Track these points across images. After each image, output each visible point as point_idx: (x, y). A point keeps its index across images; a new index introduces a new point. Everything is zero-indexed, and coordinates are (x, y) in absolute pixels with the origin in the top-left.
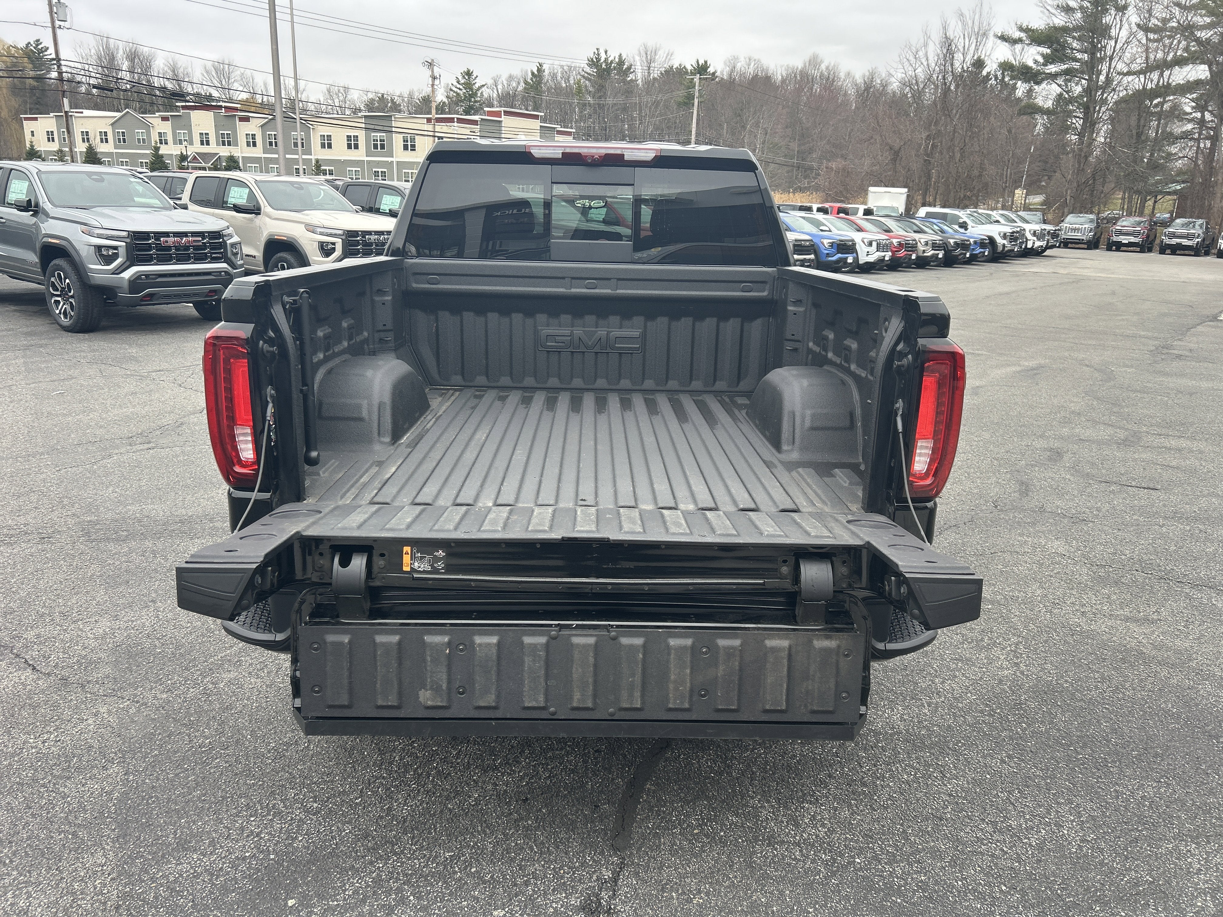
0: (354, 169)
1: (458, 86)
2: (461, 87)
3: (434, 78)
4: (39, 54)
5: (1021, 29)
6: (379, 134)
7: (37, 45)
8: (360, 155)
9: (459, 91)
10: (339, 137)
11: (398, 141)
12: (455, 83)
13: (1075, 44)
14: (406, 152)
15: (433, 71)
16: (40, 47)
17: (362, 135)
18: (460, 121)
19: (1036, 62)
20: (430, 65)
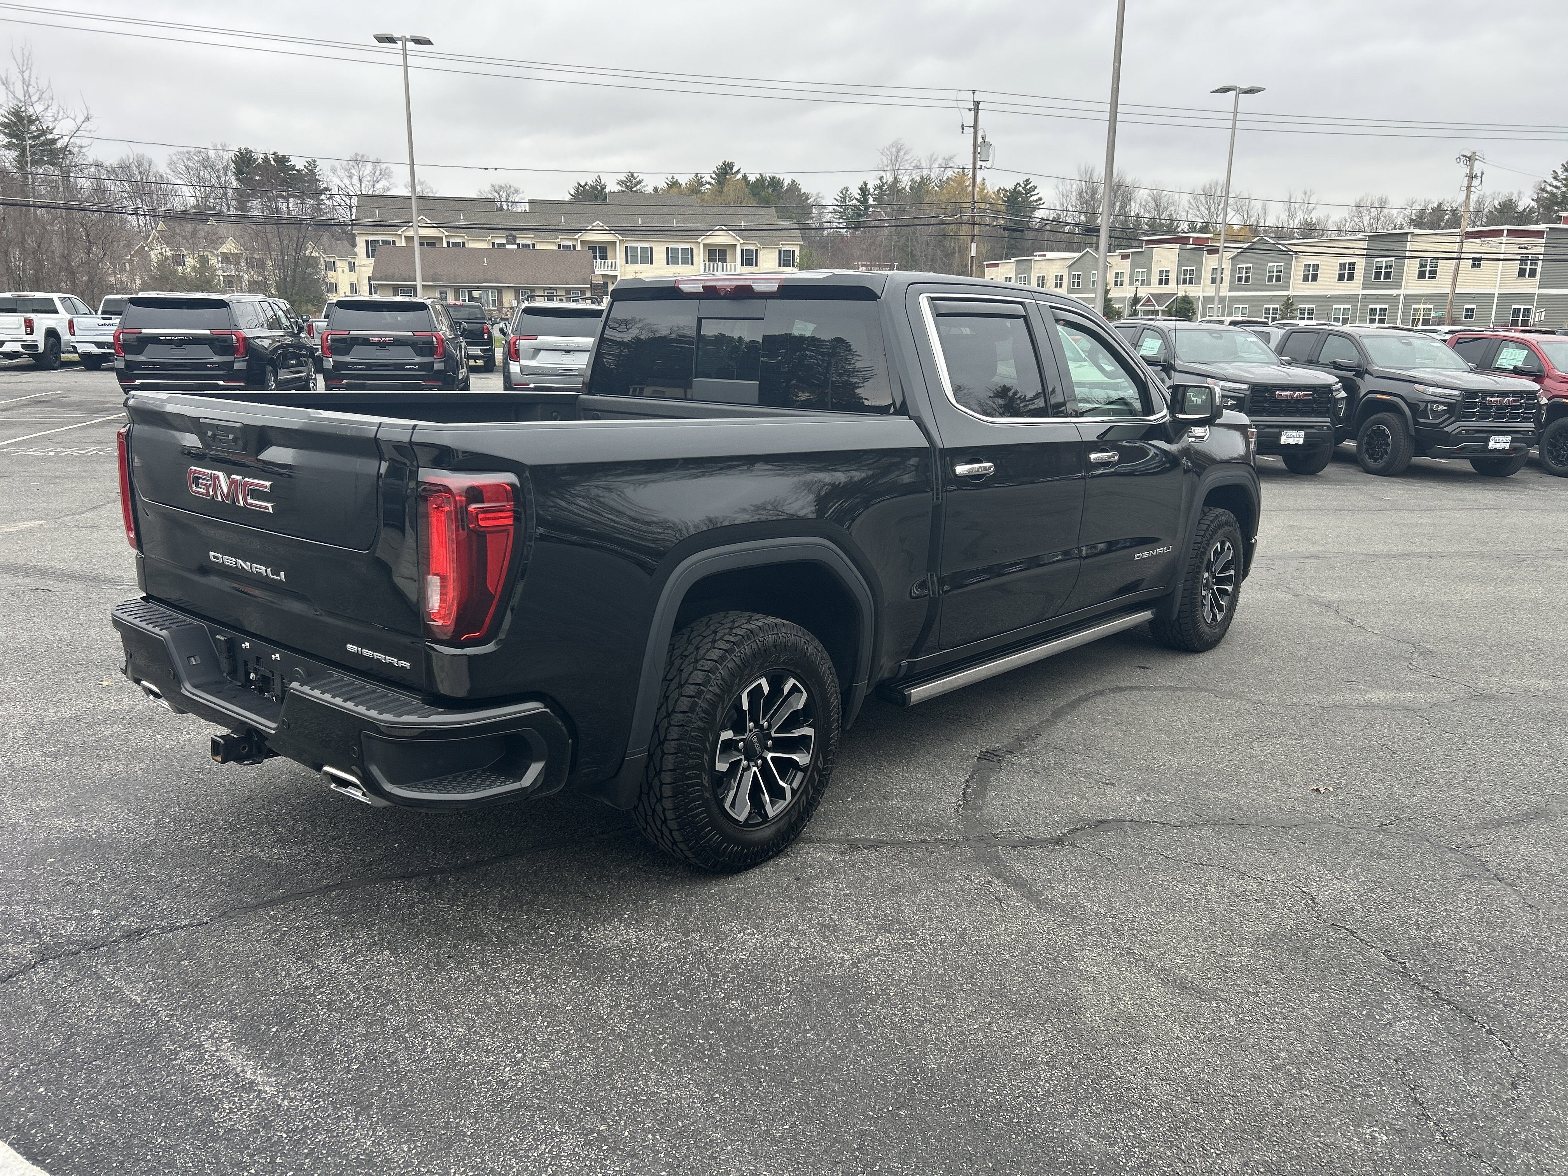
0: (1342, 307)
1: (1555, 183)
2: (1559, 184)
3: (1472, 177)
4: (1026, 195)
6: (1385, 260)
7: (1026, 185)
8: (1354, 288)
9: (1555, 190)
10: (1329, 267)
11: (1411, 267)
12: (1550, 179)
14: (1421, 281)
15: (1471, 169)
16: (1028, 187)
17: (1361, 264)
18: (1511, 233)
20: (1470, 160)
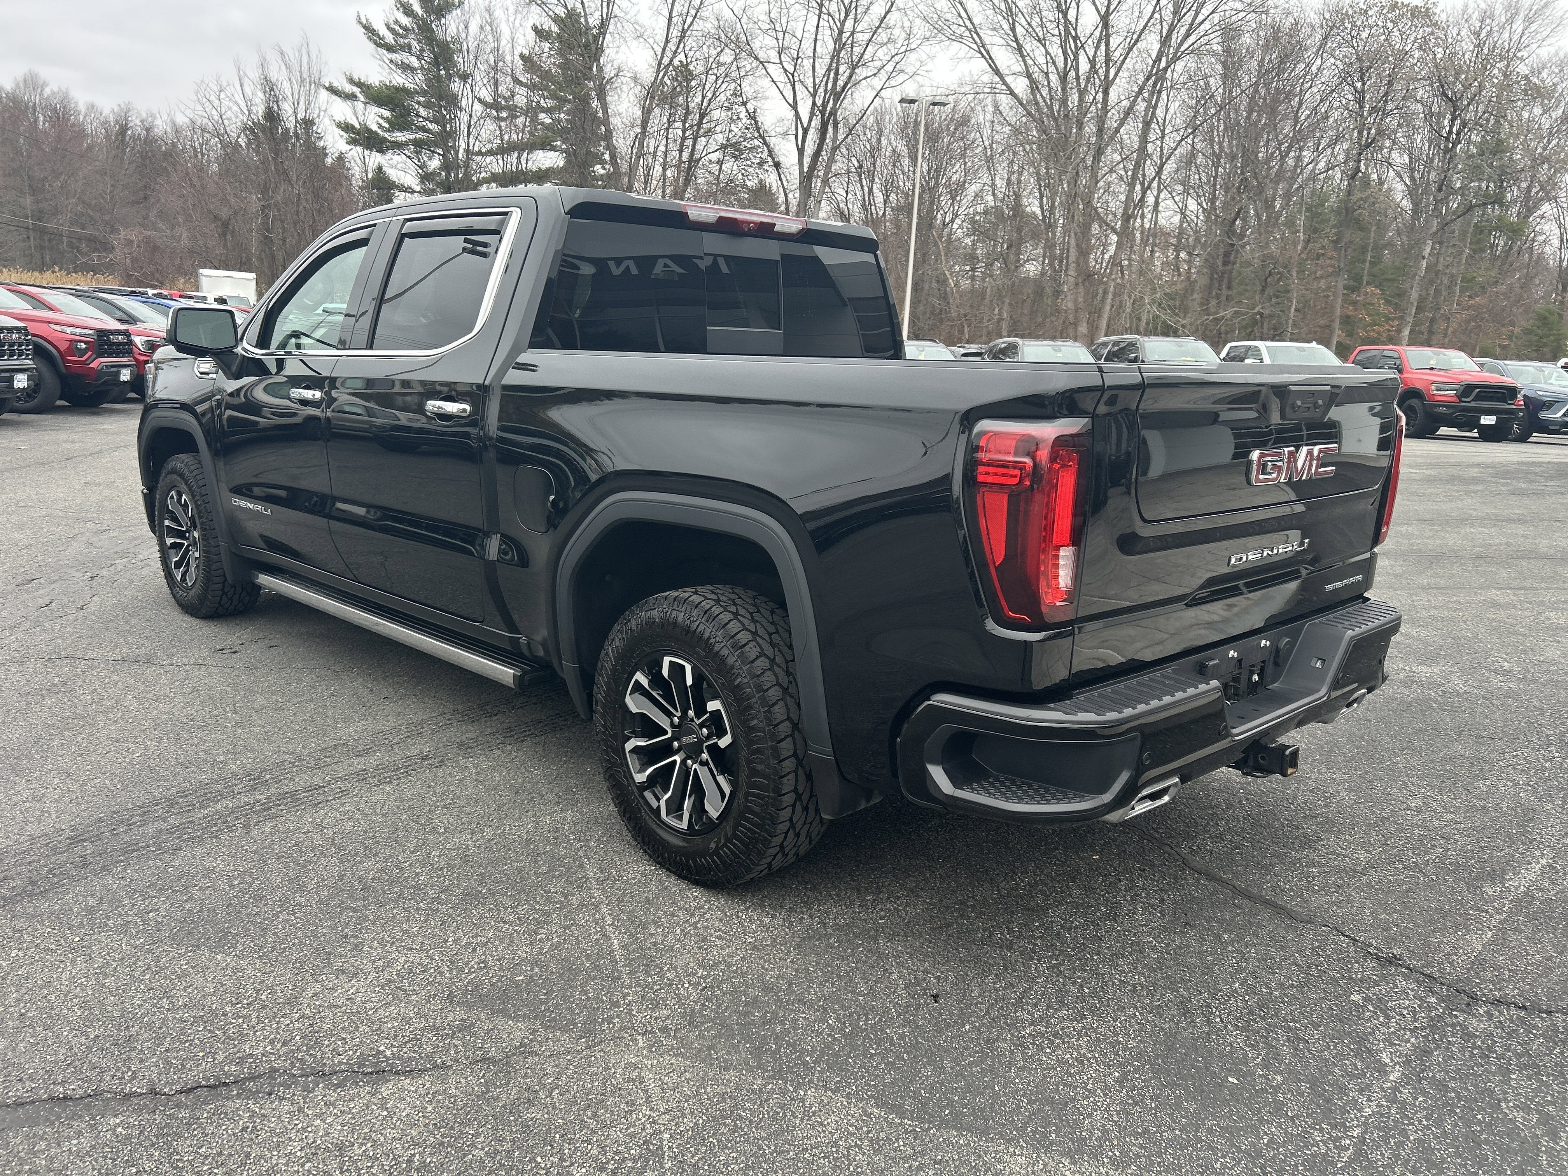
5: (352, 81)
13: (423, 112)
19: (380, 126)
